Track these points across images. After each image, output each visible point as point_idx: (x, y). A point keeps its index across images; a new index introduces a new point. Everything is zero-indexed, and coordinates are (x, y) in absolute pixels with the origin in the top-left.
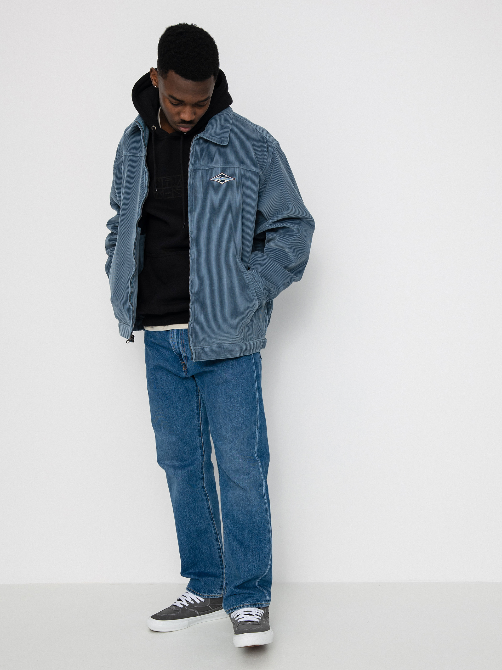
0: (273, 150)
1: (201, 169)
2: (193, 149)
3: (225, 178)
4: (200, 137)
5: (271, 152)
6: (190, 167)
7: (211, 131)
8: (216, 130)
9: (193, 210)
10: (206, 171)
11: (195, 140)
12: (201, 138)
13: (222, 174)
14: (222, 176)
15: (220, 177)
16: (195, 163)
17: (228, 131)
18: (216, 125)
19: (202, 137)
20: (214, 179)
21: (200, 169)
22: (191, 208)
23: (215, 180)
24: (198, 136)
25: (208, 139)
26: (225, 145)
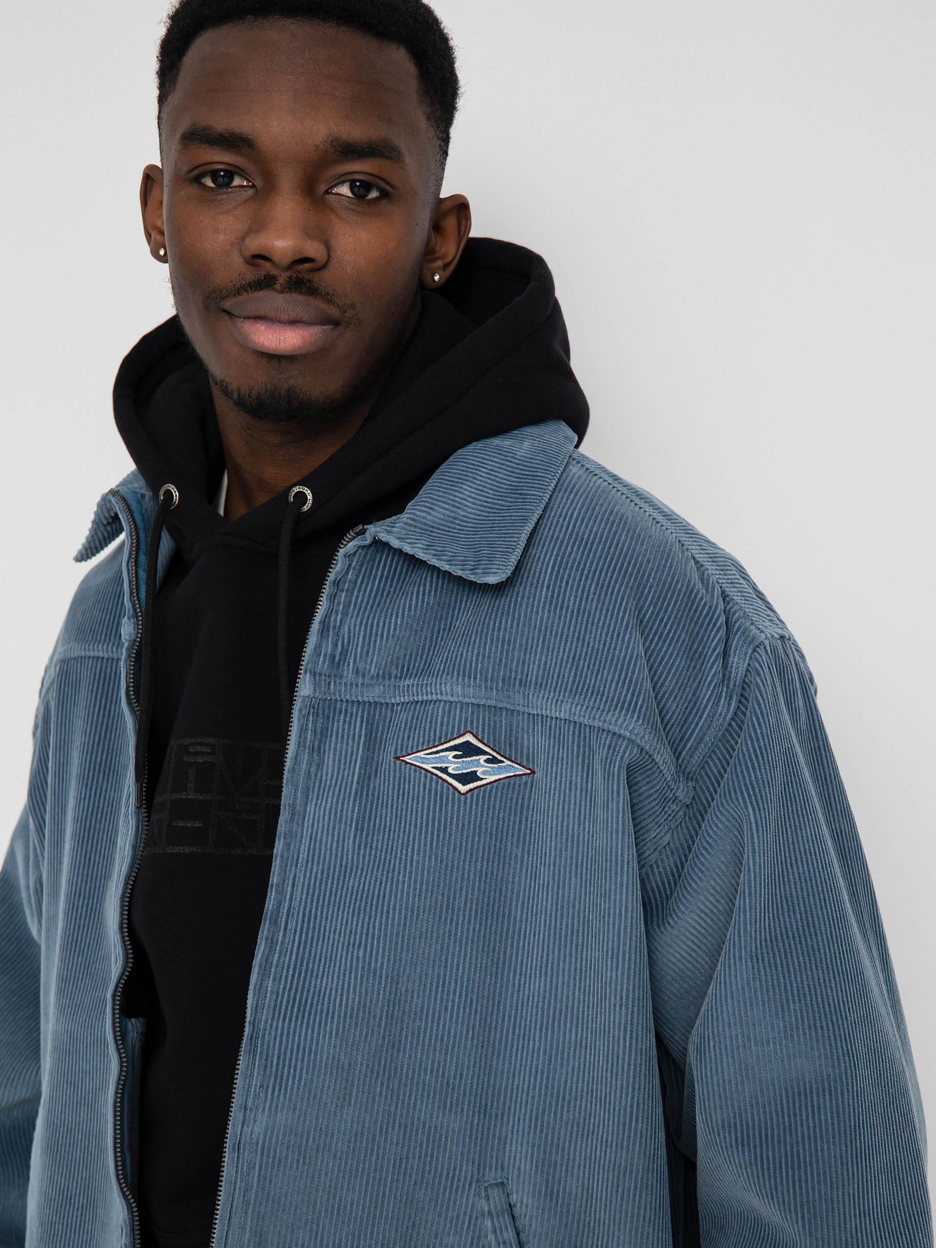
0: (754, 651)
1: (366, 699)
2: (332, 598)
3: (479, 765)
4: (375, 538)
5: (738, 664)
6: (305, 688)
7: (434, 513)
8: (462, 513)
9: (289, 909)
10: (392, 711)
11: (349, 556)
12: (379, 544)
13: (469, 738)
14: (468, 750)
15: (455, 757)
16: (336, 663)
17: (525, 520)
18: (468, 490)
19: (384, 537)
20: (423, 760)
21: (360, 699)
22: (281, 892)
23: (428, 767)
24: (367, 534)
25: (407, 549)
26: (492, 580)
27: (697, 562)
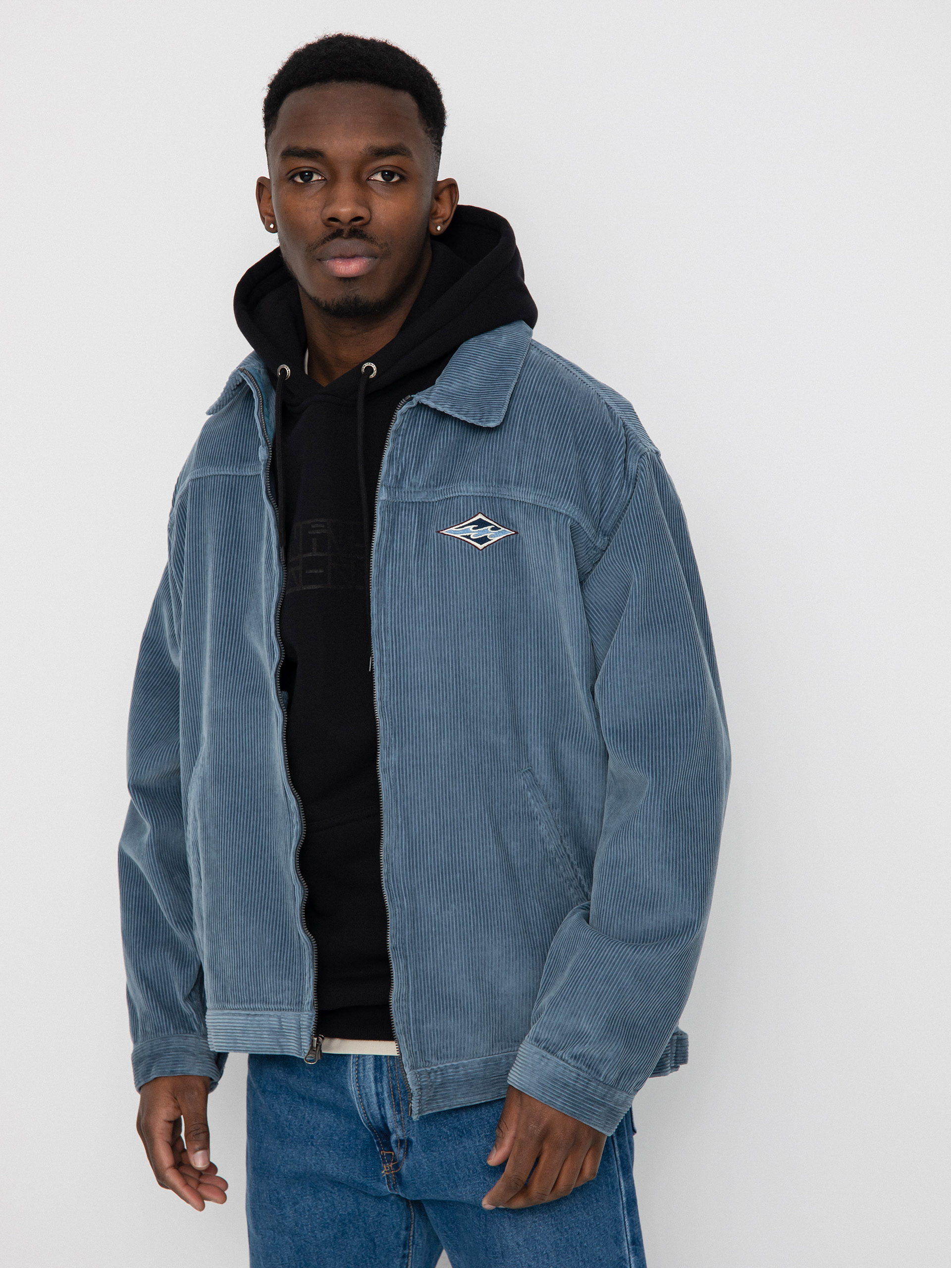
0: (641, 457)
1: (417, 500)
2: (394, 440)
3: (487, 532)
4: (418, 403)
5: (633, 466)
6: (382, 495)
7: (453, 385)
8: (470, 384)
9: (384, 629)
10: (433, 506)
11: (403, 414)
12: (420, 406)
13: (480, 516)
14: (481, 524)
15: (474, 528)
16: (399, 481)
17: (508, 386)
18: (472, 370)
19: (425, 402)
20: (455, 532)
21: (414, 501)
22: (379, 619)
23: (458, 536)
24: (414, 400)
25: (440, 408)
26: (492, 425)
27: (608, 406)
